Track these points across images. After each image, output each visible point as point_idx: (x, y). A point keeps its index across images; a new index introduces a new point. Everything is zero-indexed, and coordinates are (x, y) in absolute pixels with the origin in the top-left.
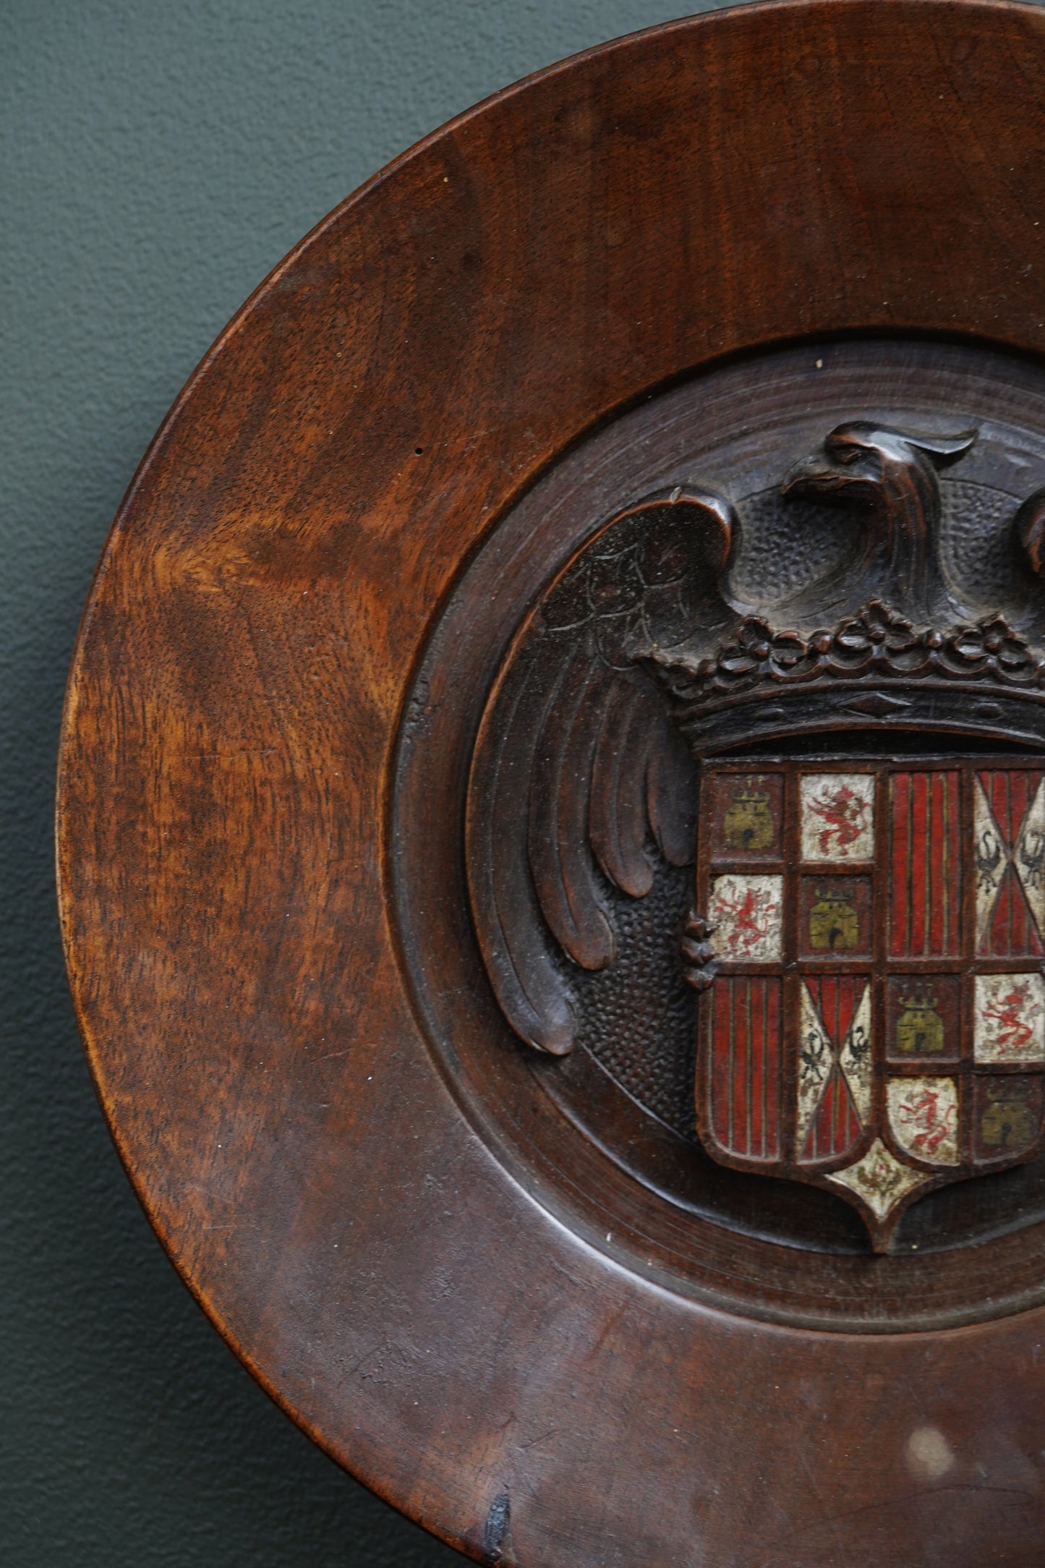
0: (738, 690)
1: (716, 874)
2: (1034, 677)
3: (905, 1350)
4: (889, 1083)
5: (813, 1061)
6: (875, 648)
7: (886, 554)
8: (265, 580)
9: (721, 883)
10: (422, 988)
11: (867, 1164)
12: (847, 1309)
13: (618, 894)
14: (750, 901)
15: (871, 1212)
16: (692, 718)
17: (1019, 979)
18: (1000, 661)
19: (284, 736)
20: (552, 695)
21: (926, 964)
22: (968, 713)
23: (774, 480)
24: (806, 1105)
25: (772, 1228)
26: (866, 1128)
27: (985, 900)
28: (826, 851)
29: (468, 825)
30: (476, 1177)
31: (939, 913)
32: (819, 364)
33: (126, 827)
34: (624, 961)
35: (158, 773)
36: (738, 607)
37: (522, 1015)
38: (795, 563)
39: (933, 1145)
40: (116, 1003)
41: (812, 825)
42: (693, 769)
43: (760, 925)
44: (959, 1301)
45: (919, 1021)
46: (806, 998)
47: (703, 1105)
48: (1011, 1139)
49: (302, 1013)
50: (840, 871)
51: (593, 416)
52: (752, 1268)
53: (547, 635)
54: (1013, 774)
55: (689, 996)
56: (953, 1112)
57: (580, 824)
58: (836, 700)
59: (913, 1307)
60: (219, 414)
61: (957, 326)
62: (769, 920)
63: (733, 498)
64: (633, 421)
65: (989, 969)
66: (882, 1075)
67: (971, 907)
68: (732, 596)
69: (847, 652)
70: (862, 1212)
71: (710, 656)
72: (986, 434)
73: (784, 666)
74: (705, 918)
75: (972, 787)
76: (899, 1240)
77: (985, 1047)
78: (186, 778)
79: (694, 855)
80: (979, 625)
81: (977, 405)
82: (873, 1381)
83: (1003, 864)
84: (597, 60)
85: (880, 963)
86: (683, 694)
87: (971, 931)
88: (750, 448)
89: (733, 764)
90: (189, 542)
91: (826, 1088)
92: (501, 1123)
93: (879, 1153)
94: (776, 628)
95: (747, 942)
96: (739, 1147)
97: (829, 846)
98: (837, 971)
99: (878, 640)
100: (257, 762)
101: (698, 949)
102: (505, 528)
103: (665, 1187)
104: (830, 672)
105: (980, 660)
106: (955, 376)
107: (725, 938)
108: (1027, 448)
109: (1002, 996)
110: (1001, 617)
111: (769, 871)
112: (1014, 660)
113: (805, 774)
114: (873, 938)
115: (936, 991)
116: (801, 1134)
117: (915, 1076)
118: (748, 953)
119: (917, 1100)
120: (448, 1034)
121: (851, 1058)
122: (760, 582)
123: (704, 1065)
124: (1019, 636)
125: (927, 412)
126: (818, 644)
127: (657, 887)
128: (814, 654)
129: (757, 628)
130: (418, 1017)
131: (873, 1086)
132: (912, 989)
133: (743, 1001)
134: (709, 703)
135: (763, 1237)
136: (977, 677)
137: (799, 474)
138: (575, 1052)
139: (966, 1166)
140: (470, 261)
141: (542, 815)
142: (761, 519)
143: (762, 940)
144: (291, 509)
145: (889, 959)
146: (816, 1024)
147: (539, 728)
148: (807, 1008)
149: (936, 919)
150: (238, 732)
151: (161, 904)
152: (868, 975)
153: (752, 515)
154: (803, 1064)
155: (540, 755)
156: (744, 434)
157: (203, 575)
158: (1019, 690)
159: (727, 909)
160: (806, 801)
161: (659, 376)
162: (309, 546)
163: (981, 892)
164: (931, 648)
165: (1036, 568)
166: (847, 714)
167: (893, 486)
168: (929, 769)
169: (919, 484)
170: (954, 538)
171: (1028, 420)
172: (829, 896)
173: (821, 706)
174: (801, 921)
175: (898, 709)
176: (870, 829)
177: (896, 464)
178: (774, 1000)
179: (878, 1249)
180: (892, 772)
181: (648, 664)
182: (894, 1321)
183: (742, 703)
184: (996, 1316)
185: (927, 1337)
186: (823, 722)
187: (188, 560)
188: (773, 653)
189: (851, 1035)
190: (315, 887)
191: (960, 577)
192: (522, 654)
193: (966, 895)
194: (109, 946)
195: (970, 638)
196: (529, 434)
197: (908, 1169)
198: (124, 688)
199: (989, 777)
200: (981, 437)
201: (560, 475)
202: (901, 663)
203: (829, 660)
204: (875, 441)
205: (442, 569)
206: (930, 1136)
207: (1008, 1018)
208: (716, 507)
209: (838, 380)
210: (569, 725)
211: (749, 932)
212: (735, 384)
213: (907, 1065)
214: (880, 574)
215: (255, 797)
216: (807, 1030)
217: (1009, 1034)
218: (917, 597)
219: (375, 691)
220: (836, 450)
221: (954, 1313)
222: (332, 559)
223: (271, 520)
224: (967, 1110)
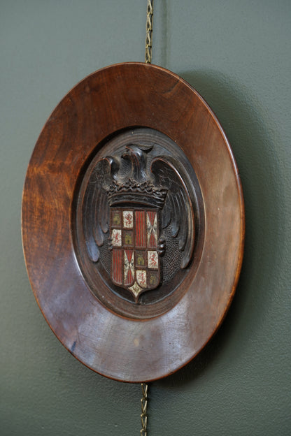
1: (112, 229)
2: (152, 193)
4: (137, 271)
5: (126, 265)
8: (51, 173)
9: (113, 231)
11: (134, 286)
13: (103, 232)
14: (117, 234)
15: (134, 295)
17: (154, 252)
18: (147, 190)
19: (55, 201)
21: (141, 248)
24: (126, 274)
26: (134, 279)
27: (149, 237)
28: (127, 225)
31: (143, 238)
32: (133, 133)
33: (31, 216)
35: (36, 207)
39: (143, 283)
40: (28, 247)
41: (125, 220)
45: (140, 259)
46: (125, 253)
48: (154, 283)
49: (56, 251)
50: (129, 229)
53: (91, 183)
54: (152, 212)
56: (146, 277)
58: (124, 197)
59: (144, 315)
60: (42, 143)
62: (120, 238)
65: (150, 250)
66: (136, 269)
67: (147, 237)
69: (126, 188)
73: (118, 190)
74: (111, 237)
75: (146, 214)
76: (142, 302)
77: (149, 265)
78: (39, 207)
83: (151, 229)
84: (88, 78)
85: (134, 247)
87: (147, 242)
89: (114, 208)
90: (39, 166)
91: (128, 271)
93: (136, 284)
95: (117, 242)
96: (117, 281)
98: (129, 248)
99: (130, 185)
100: (50, 205)
101: (110, 243)
105: (144, 190)
107: (114, 241)
109: (152, 255)
111: (119, 229)
112: (149, 190)
113: (123, 211)
114: (134, 242)
115: (143, 253)
116: (125, 279)
117: (140, 270)
118: (117, 244)
119: (141, 274)
121: (131, 265)
123: (112, 265)
126: (122, 186)
127: (108, 231)
128: (121, 188)
131: (134, 271)
132: (139, 253)
133: (117, 253)
136: (143, 193)
138: (99, 261)
139: (148, 288)
140: (76, 115)
143: (119, 242)
144: (54, 160)
145: (136, 247)
148: (125, 255)
150: (48, 200)
151: (36, 230)
152: (133, 250)
157: (42, 172)
158: (149, 195)
159: (114, 236)
160: (124, 216)
161: (106, 136)
162: (57, 167)
163: (148, 234)
164: (137, 187)
165: (152, 172)
166: (126, 199)
168: (141, 211)
172: (128, 234)
174: (124, 239)
176: (133, 222)
178: (121, 253)
180: (135, 211)
186: (123, 201)
187: (39, 169)
188: (117, 187)
189: (131, 261)
190: (59, 228)
193: (146, 235)
194: (28, 237)
196: (88, 146)
197: (140, 288)
198: (30, 191)
199: (149, 212)
203: (124, 189)
207: (153, 260)
209: (135, 136)
211: (117, 240)
213: (139, 267)
215: (50, 212)
216: (125, 259)
217: (153, 263)
219: (68, 193)
222: (61, 169)
223: (51, 162)
224: (148, 277)
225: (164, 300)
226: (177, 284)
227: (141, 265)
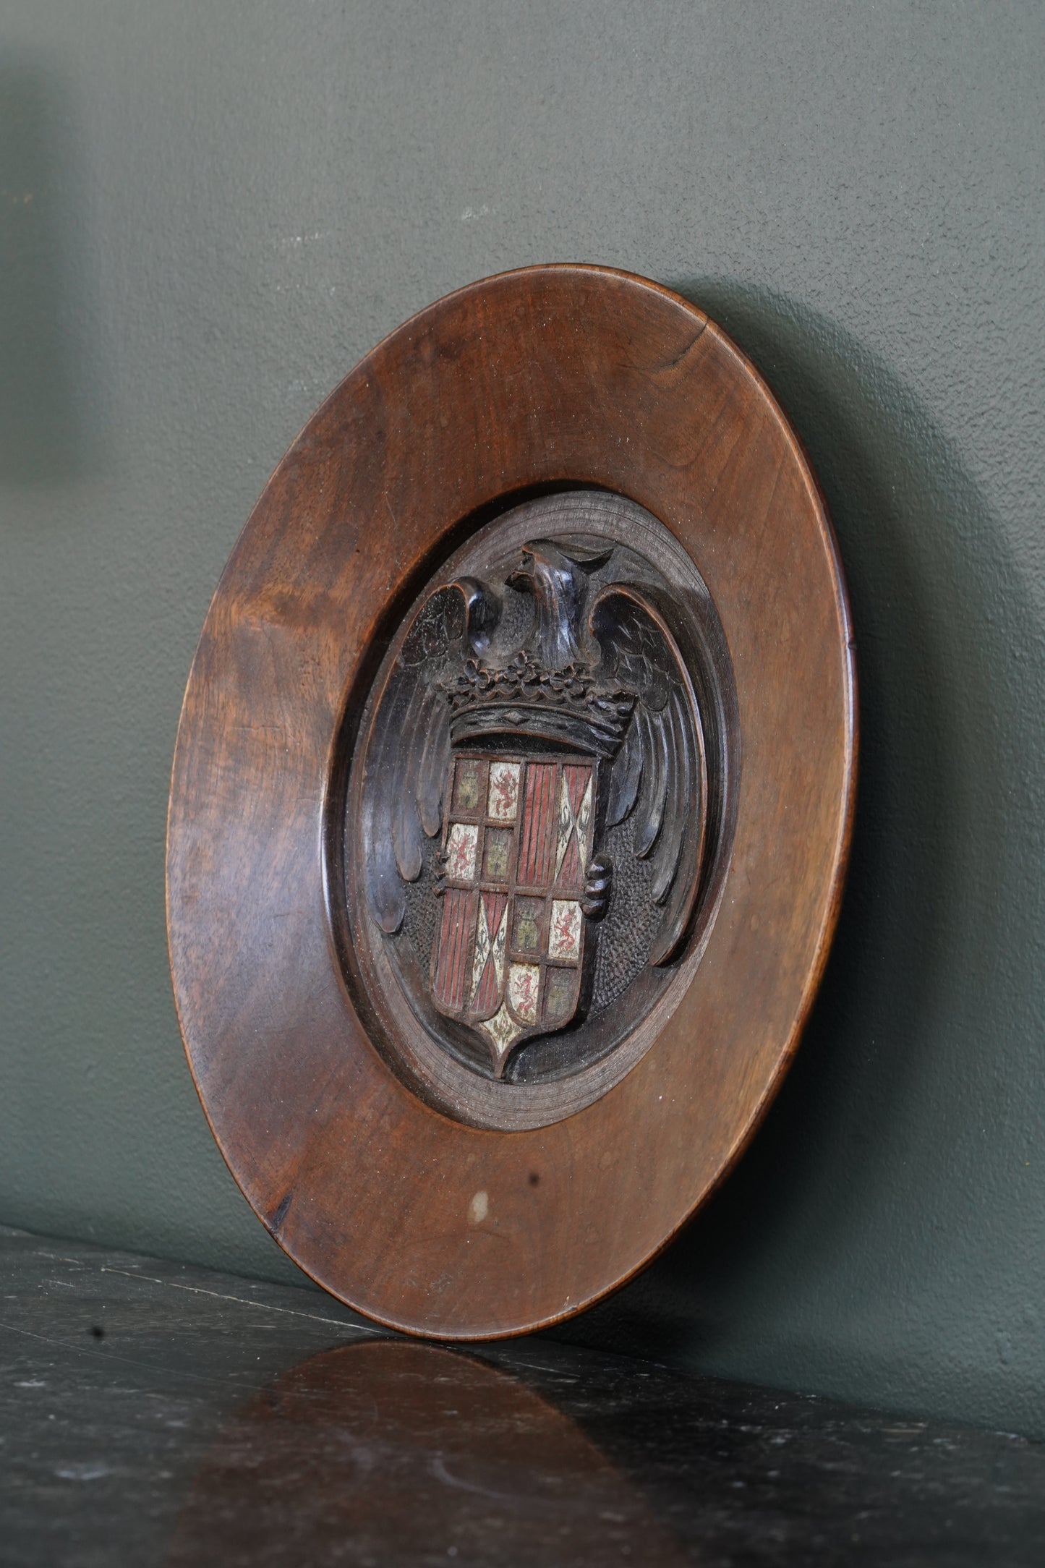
1: (451, 823)
4: (512, 966)
5: (482, 948)
6: (519, 682)
8: (283, 625)
9: (455, 829)
11: (498, 1018)
13: (426, 834)
14: (466, 841)
17: (571, 905)
18: (571, 692)
19: (285, 720)
22: (554, 726)
24: (476, 976)
26: (500, 995)
27: (561, 852)
28: (498, 812)
31: (543, 857)
34: (426, 878)
35: (221, 735)
41: (495, 794)
43: (468, 857)
45: (528, 927)
46: (483, 908)
47: (433, 970)
48: (560, 1011)
49: (270, 888)
50: (503, 825)
53: (406, 668)
54: (579, 769)
56: (537, 990)
60: (265, 525)
62: (471, 856)
65: (559, 897)
66: (511, 961)
67: (555, 854)
69: (509, 684)
70: (491, 1049)
71: (455, 683)
73: (481, 691)
74: (447, 850)
75: (561, 775)
76: (519, 1075)
77: (555, 948)
78: (235, 740)
83: (571, 827)
87: (554, 871)
89: (462, 752)
90: (248, 600)
91: (485, 966)
93: (504, 1012)
96: (447, 1001)
97: (500, 809)
98: (495, 890)
99: (520, 676)
100: (269, 734)
101: (439, 869)
104: (498, 695)
105: (562, 691)
109: (563, 915)
111: (474, 823)
112: (576, 693)
113: (492, 761)
114: (512, 871)
115: (536, 908)
116: (472, 995)
117: (522, 963)
118: (461, 875)
119: (523, 979)
121: (497, 948)
126: (495, 677)
128: (493, 684)
131: (505, 968)
132: (526, 906)
136: (558, 703)
138: (402, 934)
139: (539, 1026)
140: (381, 436)
143: (467, 866)
144: (297, 583)
146: (485, 925)
148: (483, 915)
149: (540, 862)
150: (262, 715)
151: (213, 814)
152: (508, 894)
154: (477, 950)
157: (254, 620)
158: (577, 713)
159: (455, 846)
160: (493, 779)
161: (467, 509)
162: (304, 606)
163: (560, 845)
164: (540, 683)
167: (539, 578)
168: (542, 762)
172: (497, 841)
178: (469, 907)
180: (529, 763)
183: (463, 713)
187: (247, 611)
189: (498, 933)
190: (288, 814)
192: (393, 680)
193: (554, 847)
195: (558, 677)
197: (515, 1024)
198: (211, 684)
199: (569, 770)
202: (528, 691)
205: (367, 625)
206: (526, 1004)
207: (565, 931)
211: (463, 861)
213: (521, 956)
215: (266, 755)
216: (481, 928)
217: (564, 941)
219: (330, 697)
222: (315, 614)
223: (288, 589)
224: (544, 988)
227: (525, 948)
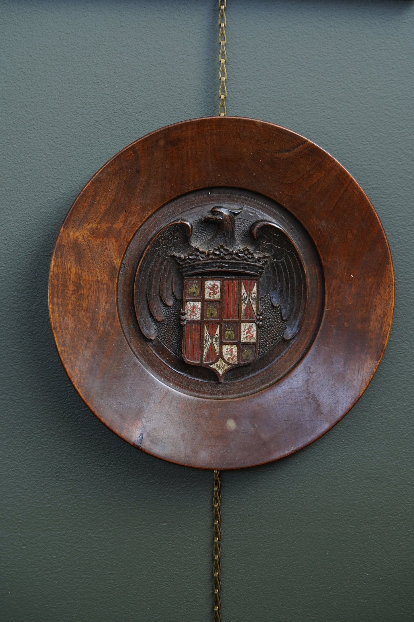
0: (192, 263)
1: (187, 301)
2: (254, 260)
3: (226, 403)
4: (223, 346)
5: (207, 341)
6: (221, 254)
7: (224, 234)
8: (93, 238)
9: (188, 303)
10: (124, 325)
11: (218, 363)
12: (213, 394)
13: (166, 305)
14: (194, 307)
15: (219, 373)
16: (183, 268)
17: (251, 324)
18: (247, 257)
19: (96, 271)
20: (153, 263)
21: (231, 321)
22: (241, 268)
23: (200, 218)
24: (205, 351)
25: (197, 377)
26: (218, 355)
27: (243, 307)
28: (210, 296)
29: (134, 291)
30: (135, 365)
31: (234, 310)
32: (210, 193)
33: (63, 291)
34: (167, 320)
35: (70, 279)
36: (192, 245)
37: (145, 331)
38: (204, 235)
39: (232, 359)
40: (61, 328)
41: (207, 291)
42: (182, 279)
43: (196, 312)
44: (237, 393)
45: (229, 333)
46: (205, 328)
47: (183, 350)
48: (248, 358)
49: (99, 330)
50: (213, 301)
51: (162, 204)
52: (193, 385)
53: (152, 250)
54: (250, 281)
55: (181, 327)
56: (236, 352)
57: (158, 291)
58: (213, 265)
59: (227, 394)
60: (84, 203)
61: (239, 186)
62: (198, 311)
63: (191, 222)
64: (170, 205)
65: (244, 322)
66: (222, 344)
67: (241, 309)
68: (191, 243)
69: (215, 255)
70: (217, 373)
71: (186, 255)
72: (245, 209)
73: (202, 257)
74: (185, 311)
75: (241, 283)
76: (224, 380)
77: (243, 338)
78: (76, 280)
79: (182, 297)
80: (243, 249)
81: (243, 202)
82: (219, 409)
83: (247, 299)
84: (165, 130)
85: (221, 320)
86: (180, 263)
87: (241, 314)
88: (195, 211)
89: (191, 278)
90: (77, 230)
91: (210, 347)
92: (140, 354)
93: (220, 361)
94: (201, 250)
95: (193, 316)
96: (191, 360)
97: (211, 296)
98: (212, 322)
99: (222, 252)
100: (90, 277)
101: (183, 317)
102: (143, 227)
103: (175, 368)
104: (212, 259)
105: (243, 257)
106: (238, 196)
107: (189, 315)
108: (253, 212)
109: (247, 328)
110: (248, 248)
111: (198, 301)
112: (250, 257)
113: (206, 280)
114: (220, 315)
115: (233, 326)
116: (204, 357)
117: (228, 345)
118: (193, 318)
119: (229, 350)
120: (129, 335)
121: (215, 341)
122: (196, 240)
123: (184, 342)
124: (251, 252)
125: (232, 204)
126: (209, 253)
127: (174, 304)
128: (208, 255)
129: (197, 250)
130: (123, 331)
131: (219, 347)
132: (228, 326)
133: (192, 328)
134: (186, 265)
135: (196, 379)
136: (242, 260)
137: (206, 217)
138: (156, 339)
139: (239, 364)
140: (138, 171)
141: (150, 289)
142: (197, 226)
143: (196, 315)
144: (99, 223)
145: (223, 320)
146: (208, 333)
147: (150, 269)
148: (206, 330)
149: (233, 311)
150: (87, 270)
152: (219, 323)
153: (195, 225)
154: (205, 342)
155: (150, 276)
156: (194, 208)
157: (80, 237)
158: (251, 263)
159: (189, 309)
160: (206, 286)
161: (176, 196)
162: (102, 231)
163: (243, 306)
164: (233, 254)
165: (255, 238)
166: (215, 268)
167: (225, 220)
168: (232, 280)
169: (231, 219)
170: (238, 231)
171: (253, 206)
172: (211, 306)
173: (210, 266)
174: (205, 311)
175: (226, 267)
176: (219, 292)
177: (226, 215)
178: (199, 328)
179: (220, 381)
180: (224, 280)
181: (173, 257)
182: (223, 397)
183: (193, 265)
184: (245, 396)
185: (231, 400)
186: (210, 269)
187: (77, 234)
188: (200, 255)
189: (215, 336)
190: (102, 304)
191: (239, 239)
192: (147, 254)
193: (240, 306)
194: (59, 316)
195: (241, 252)
196: (149, 208)
197: (227, 364)
198: (63, 261)
199: (245, 281)
200: (244, 209)
201: (154, 216)
202: (227, 257)
203: (212, 256)
204: (221, 210)
205: (130, 236)
206: (232, 357)
207: (248, 332)
208: (188, 223)
209: (213, 197)
210: (156, 270)
211: (194, 314)
212: (192, 197)
213: (227, 342)
214: (222, 238)
215: (90, 284)
216: (206, 335)
217: (248, 336)
218: (230, 243)
219: (115, 262)
220: (213, 212)
221: (236, 395)
222: (107, 234)
223: (95, 226)
224: (239, 352)
225: (256, 376)
226: (276, 357)
227: (229, 339)
